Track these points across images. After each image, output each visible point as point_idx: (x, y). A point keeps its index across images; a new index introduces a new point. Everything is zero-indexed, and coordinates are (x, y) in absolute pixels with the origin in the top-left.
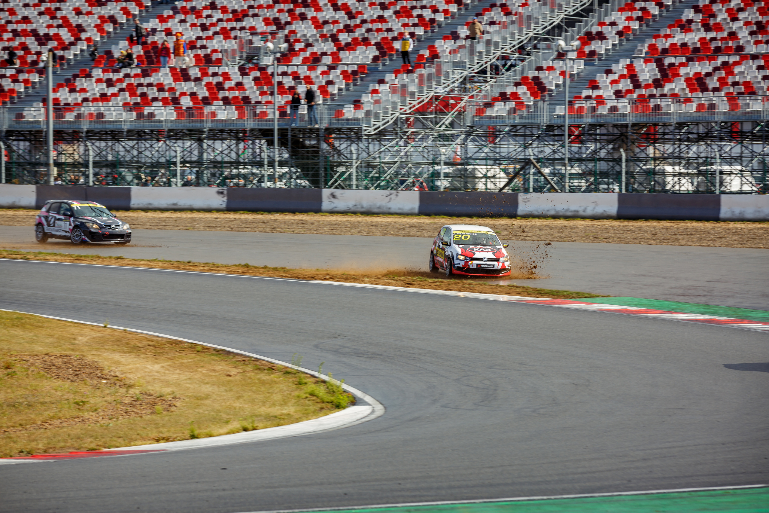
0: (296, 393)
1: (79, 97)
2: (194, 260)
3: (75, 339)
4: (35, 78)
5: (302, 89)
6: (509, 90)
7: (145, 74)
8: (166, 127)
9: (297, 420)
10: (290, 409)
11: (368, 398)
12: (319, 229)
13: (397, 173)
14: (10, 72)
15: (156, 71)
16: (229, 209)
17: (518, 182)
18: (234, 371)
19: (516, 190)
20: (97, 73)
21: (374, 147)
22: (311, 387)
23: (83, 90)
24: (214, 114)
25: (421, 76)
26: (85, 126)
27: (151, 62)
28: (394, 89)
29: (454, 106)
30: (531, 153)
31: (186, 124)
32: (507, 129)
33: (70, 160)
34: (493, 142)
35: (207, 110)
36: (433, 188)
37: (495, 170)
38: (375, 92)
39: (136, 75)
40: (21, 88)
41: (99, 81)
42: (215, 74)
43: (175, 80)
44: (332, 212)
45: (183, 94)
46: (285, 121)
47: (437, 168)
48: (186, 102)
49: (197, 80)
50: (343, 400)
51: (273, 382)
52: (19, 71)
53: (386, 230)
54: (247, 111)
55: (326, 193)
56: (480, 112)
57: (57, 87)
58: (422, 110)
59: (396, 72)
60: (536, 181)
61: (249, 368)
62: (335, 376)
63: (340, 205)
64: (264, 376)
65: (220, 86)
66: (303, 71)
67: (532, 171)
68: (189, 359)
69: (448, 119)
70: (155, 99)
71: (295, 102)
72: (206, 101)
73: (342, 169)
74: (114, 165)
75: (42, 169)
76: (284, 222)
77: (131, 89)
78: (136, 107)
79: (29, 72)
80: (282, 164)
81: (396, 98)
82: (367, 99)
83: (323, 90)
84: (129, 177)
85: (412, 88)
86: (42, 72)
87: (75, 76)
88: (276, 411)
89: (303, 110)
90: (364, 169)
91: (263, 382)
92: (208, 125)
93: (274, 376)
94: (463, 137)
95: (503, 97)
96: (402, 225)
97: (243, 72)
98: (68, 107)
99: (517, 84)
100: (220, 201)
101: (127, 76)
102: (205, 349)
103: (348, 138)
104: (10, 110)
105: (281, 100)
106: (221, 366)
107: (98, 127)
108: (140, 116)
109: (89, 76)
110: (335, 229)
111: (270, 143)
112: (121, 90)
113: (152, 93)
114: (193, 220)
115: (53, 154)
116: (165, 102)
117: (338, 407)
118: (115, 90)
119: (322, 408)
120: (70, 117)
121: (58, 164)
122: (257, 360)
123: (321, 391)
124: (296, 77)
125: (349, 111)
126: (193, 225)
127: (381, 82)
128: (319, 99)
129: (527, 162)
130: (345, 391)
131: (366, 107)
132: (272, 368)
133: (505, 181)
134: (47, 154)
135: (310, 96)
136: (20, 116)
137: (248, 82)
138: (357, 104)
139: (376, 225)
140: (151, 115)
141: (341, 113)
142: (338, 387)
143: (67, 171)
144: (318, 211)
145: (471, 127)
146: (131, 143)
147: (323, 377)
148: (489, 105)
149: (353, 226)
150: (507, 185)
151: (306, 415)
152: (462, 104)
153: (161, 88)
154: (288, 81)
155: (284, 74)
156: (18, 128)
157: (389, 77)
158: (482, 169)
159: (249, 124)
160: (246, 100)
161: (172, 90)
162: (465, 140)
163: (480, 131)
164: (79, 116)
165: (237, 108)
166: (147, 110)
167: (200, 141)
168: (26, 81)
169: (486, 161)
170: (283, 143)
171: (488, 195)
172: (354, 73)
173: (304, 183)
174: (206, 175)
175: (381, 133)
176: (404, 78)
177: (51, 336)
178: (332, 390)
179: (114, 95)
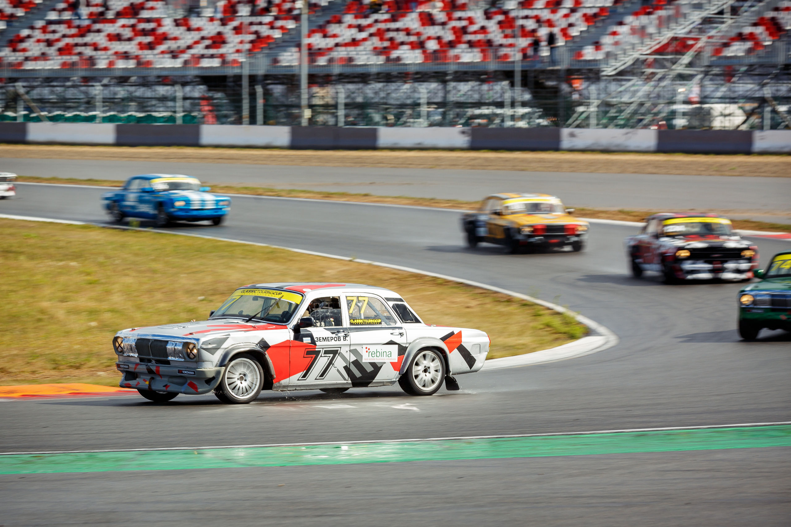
0: (532, 324)
1: (330, 42)
2: (439, 197)
3: (322, 272)
4: (291, 25)
5: (543, 32)
6: (747, 30)
7: (394, 19)
8: (413, 69)
9: (533, 350)
10: (526, 340)
11: (601, 329)
12: (557, 166)
13: (635, 113)
14: (267, 19)
15: (403, 15)
16: (472, 148)
17: (754, 120)
18: (473, 303)
19: (753, 127)
20: (349, 19)
21: (613, 87)
22: (547, 319)
23: (335, 36)
24: (457, 57)
25: (660, 18)
26: (336, 70)
27: (399, 8)
28: (634, 31)
29: (692, 46)
30: (767, 92)
31: (432, 67)
32: (744, 69)
33: (321, 102)
34: (729, 81)
35: (453, 52)
36: (671, 127)
37: (732, 108)
38: (614, 33)
39: (386, 21)
40: (277, 34)
41: (350, 26)
42: (460, 19)
43: (423, 24)
44: (571, 150)
45: (429, 38)
46: (527, 63)
47: (675, 107)
48: (432, 45)
49: (443, 24)
50: (577, 330)
51: (510, 314)
52: (277, 18)
53: (623, 168)
54: (490, 53)
55: (565, 131)
56: (718, 51)
57: (311, 33)
58: (660, 51)
59: (636, 14)
60: (772, 119)
61: (487, 300)
62: (571, 308)
63: (579, 143)
64: (502, 308)
65: (464, 31)
66: (546, 14)
67: (769, 109)
68: (432, 291)
69: (686, 59)
70: (402, 43)
71: (536, 44)
72: (452, 44)
73: (581, 109)
74: (363, 106)
75: (296, 111)
76: (523, 160)
77: (380, 34)
78: (384, 51)
79: (285, 19)
80: (524, 104)
81: (635, 40)
82: (607, 40)
83: (564, 31)
84: (377, 117)
85: (651, 30)
86: (297, 18)
87: (329, 22)
88: (512, 341)
89: (545, 52)
90: (603, 109)
91: (501, 314)
92: (452, 68)
93: (511, 308)
94: (700, 76)
95: (741, 37)
96: (638, 163)
97: (488, 16)
98: (321, 52)
99: (755, 25)
100: (462, 140)
101: (376, 21)
102: (447, 282)
103: (588, 79)
104: (268, 55)
105: (524, 42)
106: (462, 298)
107: (348, 70)
108: (388, 60)
109: (339, 22)
110: (574, 166)
111: (512, 85)
112: (371, 35)
113: (400, 37)
114: (437, 158)
115: (305, 96)
116: (414, 46)
117: (572, 337)
118: (364, 35)
119: (557, 339)
120: (322, 61)
121: (311, 106)
122: (496, 292)
123: (556, 322)
124: (538, 20)
125: (589, 53)
126: (437, 164)
127: (621, 23)
128: (561, 42)
129: (763, 101)
130: (579, 323)
131: (607, 48)
132: (509, 300)
133: (742, 118)
134: (299, 97)
135: (551, 39)
136: (276, 61)
137: (492, 25)
138: (597, 45)
139: (613, 163)
140: (398, 59)
141: (580, 55)
142: (573, 318)
143: (320, 113)
144: (557, 148)
145: (709, 66)
146: (380, 85)
147: (559, 309)
148: (726, 45)
149: (591, 163)
150: (744, 122)
151: (541, 345)
152: (700, 44)
153: (408, 32)
154: (530, 25)
155: (526, 17)
156: (274, 72)
157: (629, 19)
158: (718, 108)
159: (492, 66)
160: (489, 43)
161: (418, 34)
162: (702, 79)
163: (716, 70)
164: (331, 60)
165: (483, 51)
166: (395, 54)
167: (444, 82)
168: (282, 28)
169: (724, 99)
170: (525, 84)
171: (724, 134)
172: (595, 15)
173: (544, 122)
174: (451, 115)
175: (621, 73)
176: (644, 20)
177: (301, 269)
178: (568, 322)
179: (364, 40)
